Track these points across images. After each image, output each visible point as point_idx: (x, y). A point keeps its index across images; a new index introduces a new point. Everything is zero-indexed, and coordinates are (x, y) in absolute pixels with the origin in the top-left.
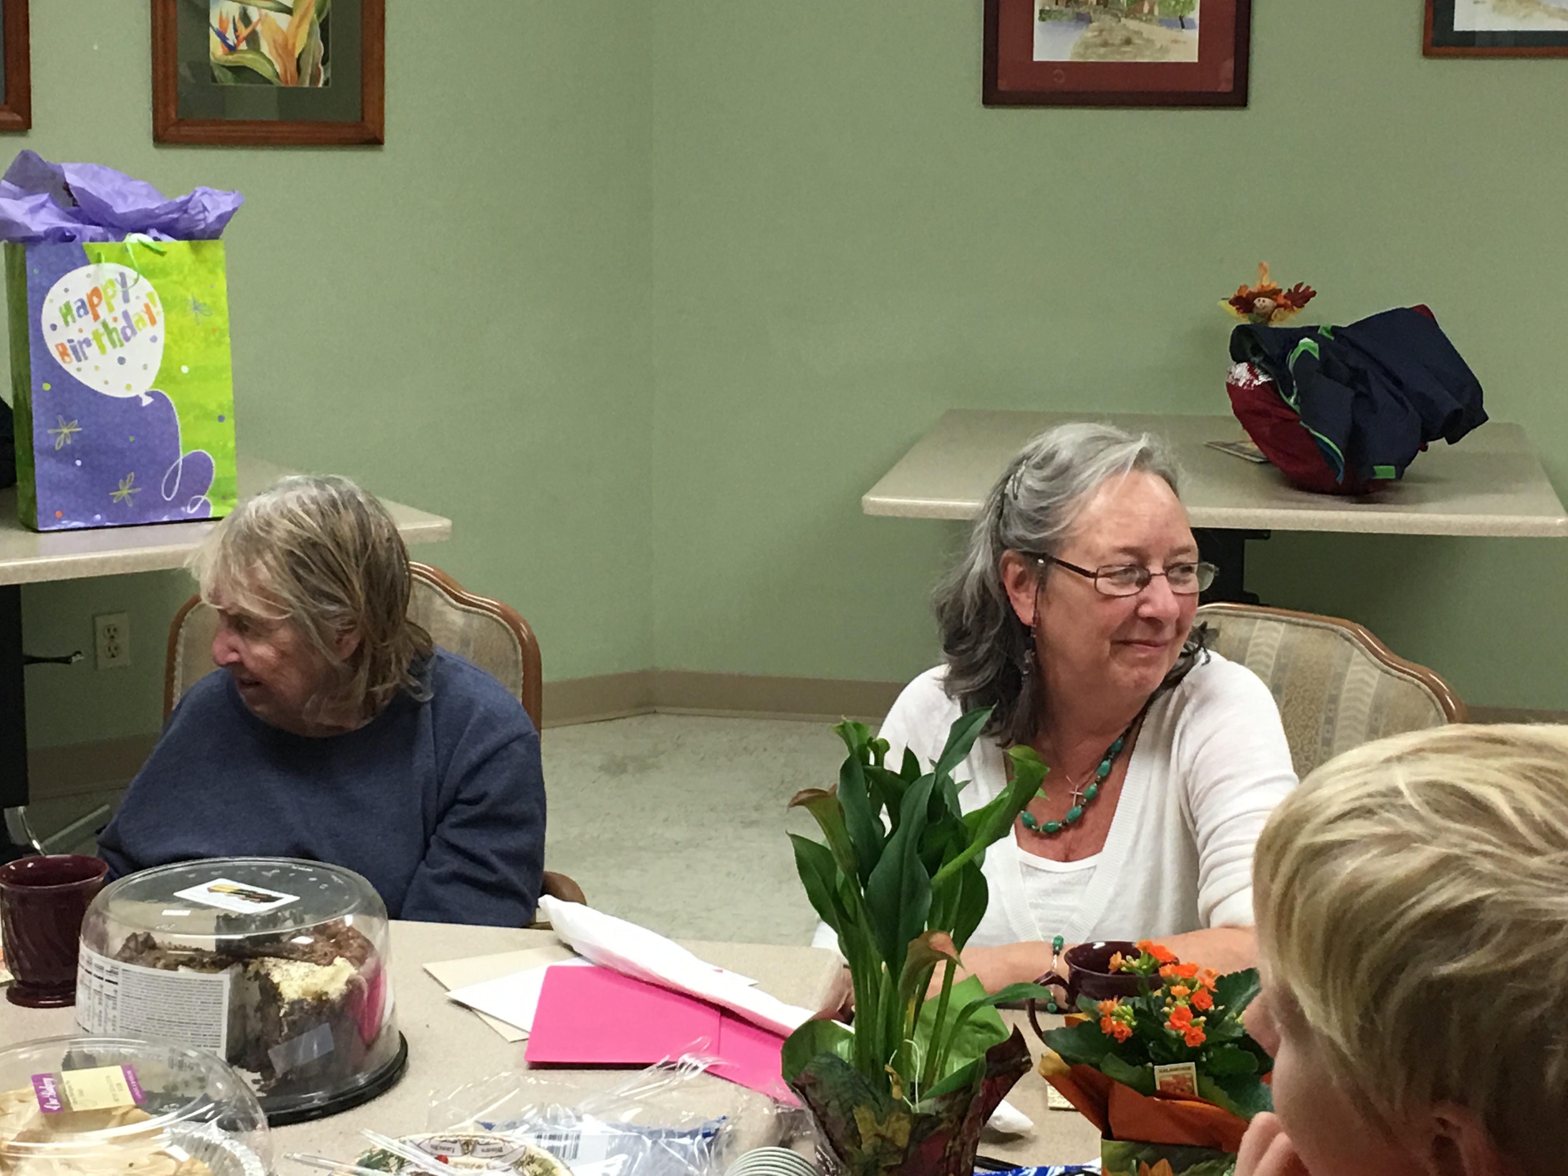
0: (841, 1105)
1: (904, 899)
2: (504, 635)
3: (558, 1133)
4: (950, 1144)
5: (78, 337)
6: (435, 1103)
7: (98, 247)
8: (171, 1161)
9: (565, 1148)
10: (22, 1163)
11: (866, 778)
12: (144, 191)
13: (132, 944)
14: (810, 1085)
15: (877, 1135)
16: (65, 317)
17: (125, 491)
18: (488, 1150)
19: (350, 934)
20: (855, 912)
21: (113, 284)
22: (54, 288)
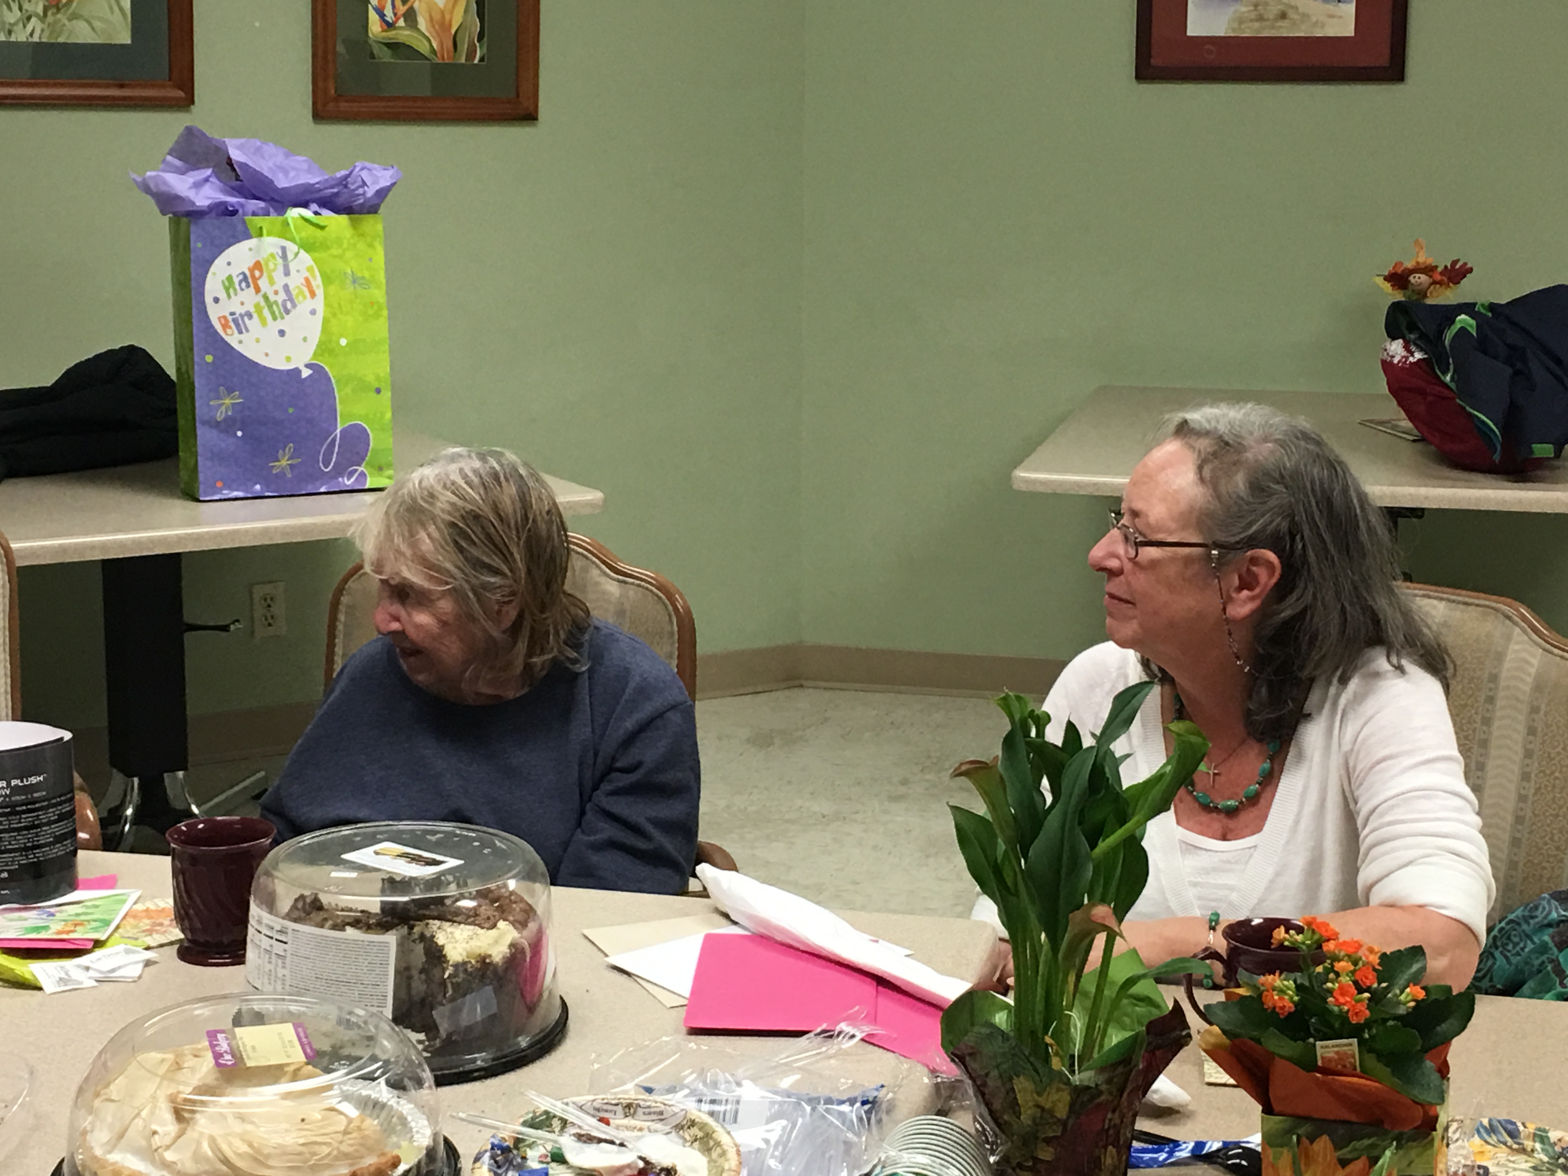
0: (1001, 1076)
1: (1064, 871)
2: (660, 607)
3: (718, 1098)
4: (1109, 1116)
5: (240, 310)
6: (596, 1066)
7: (259, 221)
8: (342, 1117)
9: (725, 1112)
10: (198, 1116)
11: (1027, 750)
12: (305, 166)
13: (300, 905)
14: (970, 1055)
15: (1038, 1106)
16: (227, 290)
17: (284, 462)
18: (650, 1113)
19: (513, 898)
20: (1016, 884)
21: (274, 258)
22: (216, 262)
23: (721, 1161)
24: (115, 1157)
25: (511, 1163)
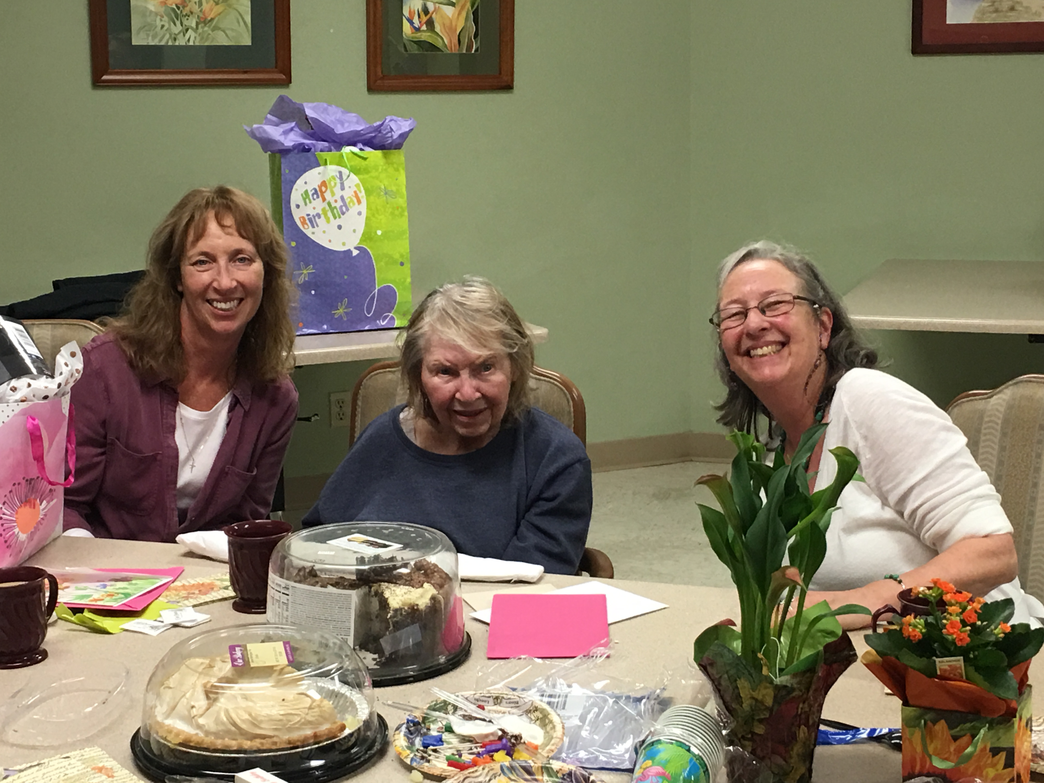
0: (729, 678)
1: (769, 547)
2: (561, 394)
3: (554, 693)
4: (801, 706)
5: (312, 213)
6: (480, 674)
7: (325, 155)
8: (308, 699)
9: (558, 703)
10: (220, 696)
11: (749, 469)
12: (355, 120)
13: (301, 573)
14: (710, 665)
15: (753, 698)
16: (305, 200)
17: (341, 311)
18: (510, 703)
19: (434, 568)
20: (743, 557)
21: (334, 179)
22: (298, 182)
23: (552, 732)
24: (168, 722)
25: (419, 732)
